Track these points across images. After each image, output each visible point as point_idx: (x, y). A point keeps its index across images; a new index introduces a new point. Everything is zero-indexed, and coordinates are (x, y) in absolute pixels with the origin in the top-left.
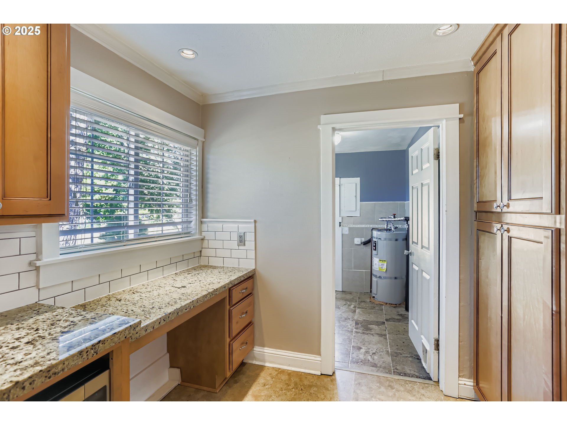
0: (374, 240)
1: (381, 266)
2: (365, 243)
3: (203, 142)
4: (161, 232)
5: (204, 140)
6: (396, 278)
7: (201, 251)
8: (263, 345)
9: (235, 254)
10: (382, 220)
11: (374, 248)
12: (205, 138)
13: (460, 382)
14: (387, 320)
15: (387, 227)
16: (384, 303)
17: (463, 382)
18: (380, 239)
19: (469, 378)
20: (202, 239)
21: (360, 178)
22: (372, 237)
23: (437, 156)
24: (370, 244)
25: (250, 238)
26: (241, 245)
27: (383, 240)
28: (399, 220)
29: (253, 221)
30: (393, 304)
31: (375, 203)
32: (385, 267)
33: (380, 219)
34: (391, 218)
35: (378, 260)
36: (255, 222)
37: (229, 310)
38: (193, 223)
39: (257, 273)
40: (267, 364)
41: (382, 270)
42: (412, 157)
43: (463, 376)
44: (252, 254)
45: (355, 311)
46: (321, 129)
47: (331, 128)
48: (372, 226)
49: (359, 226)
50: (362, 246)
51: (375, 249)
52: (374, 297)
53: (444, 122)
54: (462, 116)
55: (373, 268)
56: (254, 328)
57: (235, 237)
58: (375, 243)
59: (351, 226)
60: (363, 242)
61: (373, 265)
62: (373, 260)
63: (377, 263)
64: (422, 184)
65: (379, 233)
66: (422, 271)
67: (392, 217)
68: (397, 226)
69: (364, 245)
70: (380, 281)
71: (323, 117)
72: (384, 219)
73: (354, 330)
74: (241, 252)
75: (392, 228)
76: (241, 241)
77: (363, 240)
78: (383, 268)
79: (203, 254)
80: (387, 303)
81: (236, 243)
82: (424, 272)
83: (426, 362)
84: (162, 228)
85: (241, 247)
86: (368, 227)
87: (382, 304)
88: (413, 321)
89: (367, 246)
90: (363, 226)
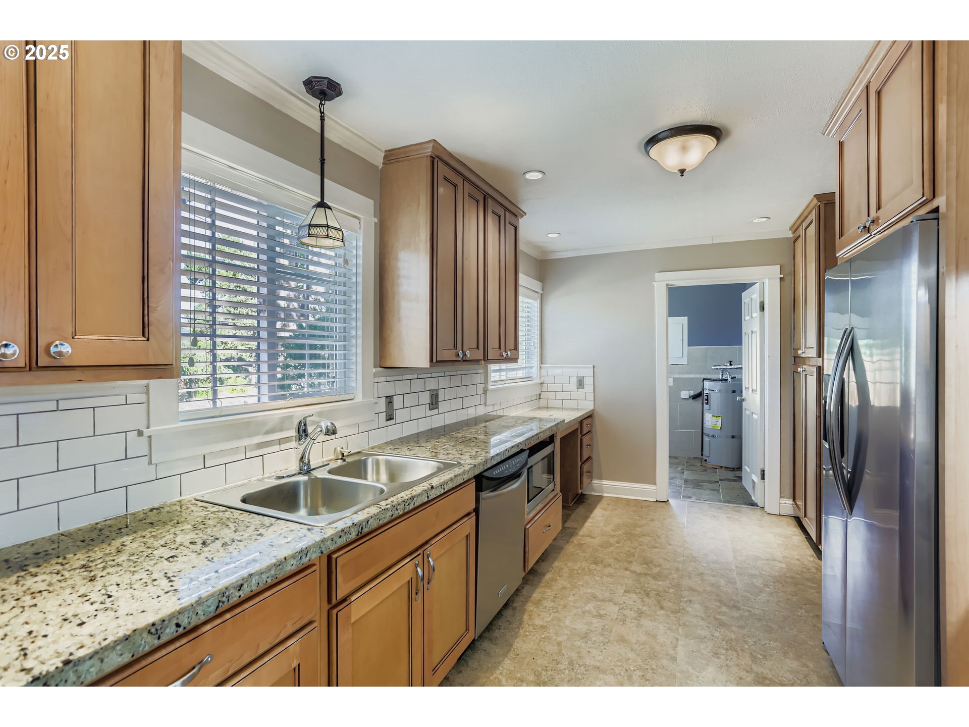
0: (706, 392)
1: (714, 423)
2: (695, 397)
3: (542, 294)
4: (515, 376)
5: (542, 292)
6: (733, 437)
7: (540, 394)
8: (601, 478)
9: (574, 396)
10: (715, 368)
11: (706, 401)
12: (543, 290)
13: (781, 502)
14: (720, 480)
15: (722, 376)
16: (719, 466)
17: (784, 502)
18: (713, 390)
19: (789, 498)
20: (542, 384)
21: (687, 317)
22: (703, 390)
23: (762, 308)
24: (701, 397)
25: (589, 381)
26: (580, 388)
27: (717, 391)
28: (736, 368)
29: (592, 366)
30: (730, 468)
31: (707, 348)
32: (719, 425)
33: (713, 368)
34: (726, 366)
35: (711, 415)
36: (594, 367)
37: (581, 439)
38: (534, 368)
39: (595, 412)
40: (605, 495)
41: (715, 428)
42: (745, 303)
43: (783, 497)
44: (591, 396)
45: (683, 473)
46: (655, 285)
47: (665, 285)
48: (703, 376)
49: (686, 376)
50: (691, 400)
51: (708, 403)
52: (706, 460)
53: (767, 280)
54: (782, 276)
55: (704, 425)
56: (592, 463)
57: (574, 380)
58: (707, 396)
59: (677, 376)
60: (692, 396)
61: (704, 422)
62: (704, 417)
63: (710, 420)
64: (752, 331)
65: (712, 383)
66: (753, 413)
67: (728, 365)
68: (736, 376)
69: (693, 399)
70: (712, 439)
71: (657, 275)
72: (718, 367)
73: (683, 486)
74: (580, 394)
75: (729, 378)
76: (580, 385)
77: (692, 393)
78: (717, 425)
79: (542, 397)
80: (721, 467)
81: (575, 386)
82: (754, 415)
83: (754, 496)
84: (500, 374)
85: (579, 390)
86: (699, 377)
87: (716, 467)
88: (746, 467)
89: (696, 401)
90: (692, 376)
